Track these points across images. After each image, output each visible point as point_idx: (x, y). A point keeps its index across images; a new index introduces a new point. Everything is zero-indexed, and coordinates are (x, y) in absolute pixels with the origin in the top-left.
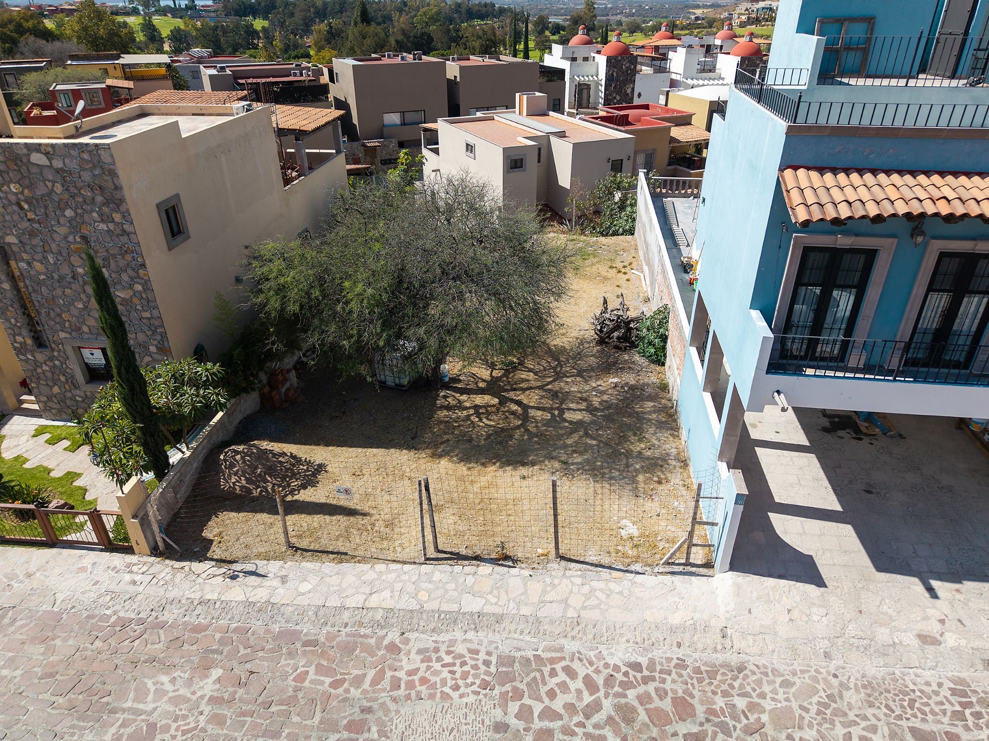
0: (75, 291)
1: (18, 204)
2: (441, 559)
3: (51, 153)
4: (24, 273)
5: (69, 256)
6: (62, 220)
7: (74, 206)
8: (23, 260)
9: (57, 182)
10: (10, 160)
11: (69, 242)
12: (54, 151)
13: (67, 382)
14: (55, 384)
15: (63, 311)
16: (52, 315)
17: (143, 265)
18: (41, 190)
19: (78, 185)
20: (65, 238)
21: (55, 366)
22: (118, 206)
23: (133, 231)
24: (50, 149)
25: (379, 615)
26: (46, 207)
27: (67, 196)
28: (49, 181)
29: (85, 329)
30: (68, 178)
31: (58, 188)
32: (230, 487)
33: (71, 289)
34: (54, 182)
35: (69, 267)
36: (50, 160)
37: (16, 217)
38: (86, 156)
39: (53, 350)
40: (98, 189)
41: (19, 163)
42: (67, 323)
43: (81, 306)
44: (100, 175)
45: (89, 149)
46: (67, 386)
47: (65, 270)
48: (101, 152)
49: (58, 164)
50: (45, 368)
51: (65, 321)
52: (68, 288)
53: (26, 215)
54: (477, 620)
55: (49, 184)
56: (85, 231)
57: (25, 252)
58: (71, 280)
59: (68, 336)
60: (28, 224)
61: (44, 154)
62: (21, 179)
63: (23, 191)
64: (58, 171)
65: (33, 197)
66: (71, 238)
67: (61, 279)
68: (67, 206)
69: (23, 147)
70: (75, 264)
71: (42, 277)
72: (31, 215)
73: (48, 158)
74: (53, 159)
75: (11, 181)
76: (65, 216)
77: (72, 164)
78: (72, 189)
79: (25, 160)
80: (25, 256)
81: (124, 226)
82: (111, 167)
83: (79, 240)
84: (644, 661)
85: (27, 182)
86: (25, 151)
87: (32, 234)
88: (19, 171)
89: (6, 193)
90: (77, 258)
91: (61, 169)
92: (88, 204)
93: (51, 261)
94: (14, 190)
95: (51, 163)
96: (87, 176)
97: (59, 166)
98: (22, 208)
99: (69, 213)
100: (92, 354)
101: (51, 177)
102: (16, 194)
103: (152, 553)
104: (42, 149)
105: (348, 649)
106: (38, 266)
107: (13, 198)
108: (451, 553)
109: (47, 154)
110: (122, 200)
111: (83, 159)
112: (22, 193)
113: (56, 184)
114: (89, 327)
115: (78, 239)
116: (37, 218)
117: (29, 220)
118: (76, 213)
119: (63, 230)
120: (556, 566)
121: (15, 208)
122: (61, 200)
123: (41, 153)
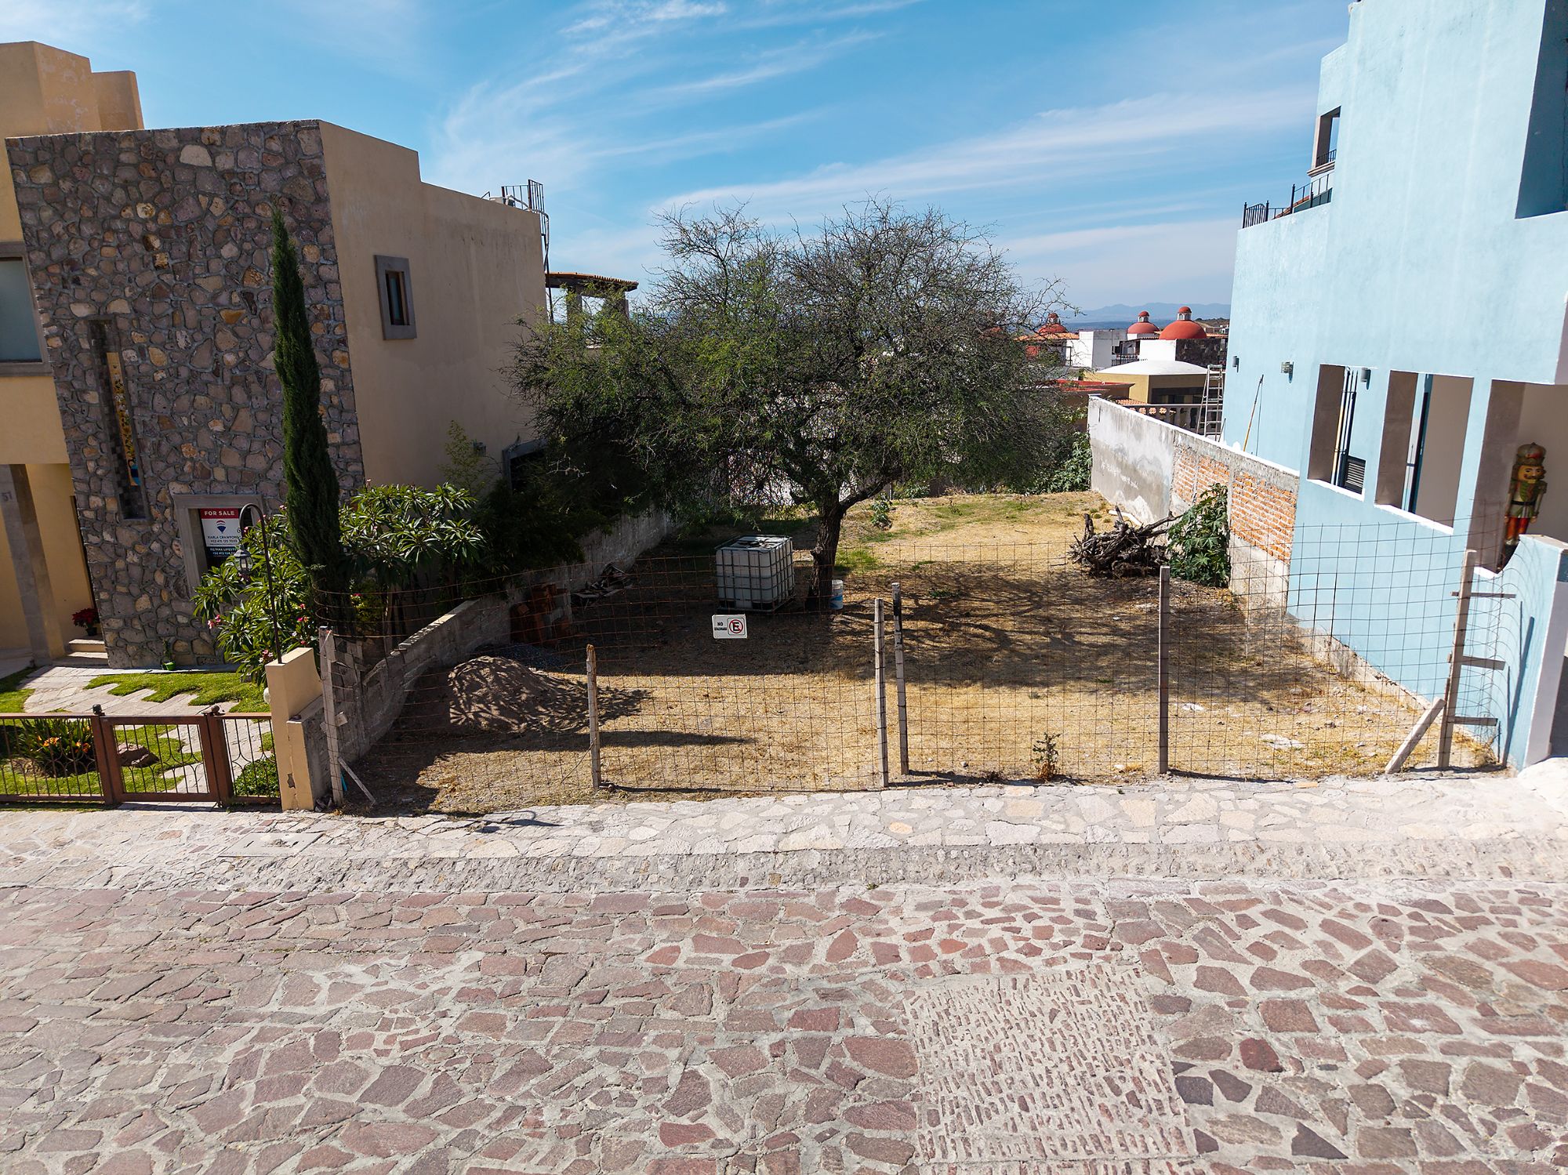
0: (213, 399)
1: (145, 241)
2: (919, 784)
3: (218, 143)
4: (130, 369)
5: (215, 330)
6: (214, 265)
7: (239, 236)
8: (131, 345)
9: (218, 196)
10: (145, 160)
11: (218, 305)
12: (223, 139)
13: (167, 584)
14: (143, 591)
15: (184, 441)
16: (165, 448)
17: (343, 341)
18: (188, 211)
19: (253, 198)
20: (215, 296)
21: (150, 554)
22: (316, 232)
23: (335, 277)
24: (217, 137)
25: (814, 861)
26: (191, 243)
27: (230, 219)
28: (204, 194)
29: (219, 474)
30: (238, 187)
31: (219, 207)
32: (468, 719)
33: (207, 395)
34: (212, 196)
35: (211, 351)
36: (213, 156)
37: (136, 265)
38: (275, 146)
39: (153, 521)
40: (287, 202)
41: (160, 165)
42: (189, 463)
43: (219, 428)
44: (294, 177)
45: (283, 131)
46: (165, 596)
47: (203, 360)
48: (304, 136)
49: (225, 162)
50: (132, 558)
51: (185, 459)
52: (202, 393)
53: (154, 259)
54: (1034, 857)
55: (204, 200)
56: (249, 284)
57: (139, 329)
58: (210, 378)
59: (184, 489)
60: (155, 274)
61: (206, 146)
62: (159, 193)
63: (157, 216)
64: (222, 175)
65: (172, 226)
66: (223, 299)
67: (194, 375)
68: (228, 236)
69: (171, 135)
70: (223, 347)
71: (159, 376)
72: (162, 259)
73: (211, 154)
74: (219, 153)
75: (140, 200)
76: (220, 257)
77: (250, 161)
78: (241, 206)
79: (171, 159)
80: (137, 338)
81: (322, 269)
82: (316, 161)
83: (238, 299)
84: (1445, 898)
85: (166, 198)
86: (175, 143)
87: (158, 293)
88: (158, 179)
89: (128, 220)
90: (230, 333)
91: (231, 173)
92: (264, 233)
93: (182, 343)
94: (142, 215)
95: (214, 162)
96: (270, 181)
97: (227, 167)
98: (148, 246)
99: (229, 251)
100: (222, 529)
101: (208, 187)
102: (144, 222)
103: (316, 804)
104: (204, 137)
105: (762, 914)
106: (156, 355)
107: (137, 230)
108: (938, 774)
109: (210, 147)
110: (325, 222)
111: (269, 151)
112: (155, 219)
113: (216, 200)
114: (226, 468)
115: (236, 299)
116: (171, 263)
117: (157, 268)
118: (241, 249)
119: (211, 284)
120: (1164, 783)
121: (138, 248)
122: (219, 226)
123: (202, 144)
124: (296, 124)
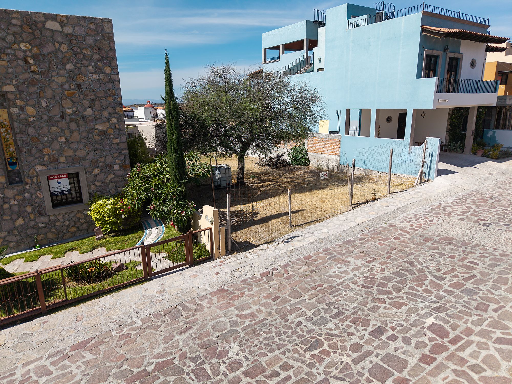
0: (60, 128)
1: (25, 60)
2: (358, 206)
3: (65, 22)
4: (14, 117)
5: (62, 99)
6: (62, 72)
7: (74, 61)
8: (16, 106)
9: (64, 44)
10: (27, 24)
11: (64, 89)
13: (33, 211)
15: (45, 147)
16: (34, 151)
17: (120, 103)
18: (49, 48)
19: (82, 46)
20: (62, 85)
21: (24, 199)
22: (110, 62)
24: (65, 19)
26: (50, 62)
27: (70, 54)
28: (57, 42)
29: (62, 159)
30: (74, 41)
31: (64, 48)
33: (57, 127)
34: (61, 44)
35: (60, 108)
37: (19, 70)
38: (92, 26)
39: (26, 184)
40: (97, 49)
41: (34, 27)
42: (47, 156)
43: (63, 140)
44: (101, 40)
45: (96, 21)
46: (32, 216)
47: (56, 112)
48: (105, 24)
49: (69, 30)
50: (13, 202)
52: (54, 126)
53: (30, 68)
55: (57, 45)
56: (79, 81)
57: (21, 99)
58: (59, 119)
59: (44, 168)
61: (59, 22)
62: (33, 39)
63: (31, 50)
64: (67, 35)
65: (40, 54)
66: (66, 86)
67: (50, 118)
68: (69, 61)
69: (41, 15)
70: (65, 106)
71: (32, 119)
72: (34, 68)
73: (61, 26)
74: (65, 26)
75: (23, 41)
76: (65, 69)
77: (80, 31)
78: (75, 49)
79: (40, 25)
80: (19, 102)
81: (112, 76)
82: (110, 35)
85: (37, 42)
86: (43, 19)
87: (32, 83)
88: (33, 33)
89: (16, 50)
90: (69, 100)
91: (71, 35)
93: (44, 105)
94: (23, 48)
95: (63, 29)
96: (90, 40)
98: (27, 62)
99: (69, 67)
101: (60, 39)
102: (25, 51)
106: (30, 110)
107: (21, 55)
109: (61, 23)
110: (114, 58)
111: (90, 28)
114: (66, 157)
115: (73, 86)
116: (40, 70)
117: (32, 72)
118: (75, 66)
119: (60, 80)
121: (20, 62)
122: (65, 56)
123: (57, 21)
124: (102, 20)
